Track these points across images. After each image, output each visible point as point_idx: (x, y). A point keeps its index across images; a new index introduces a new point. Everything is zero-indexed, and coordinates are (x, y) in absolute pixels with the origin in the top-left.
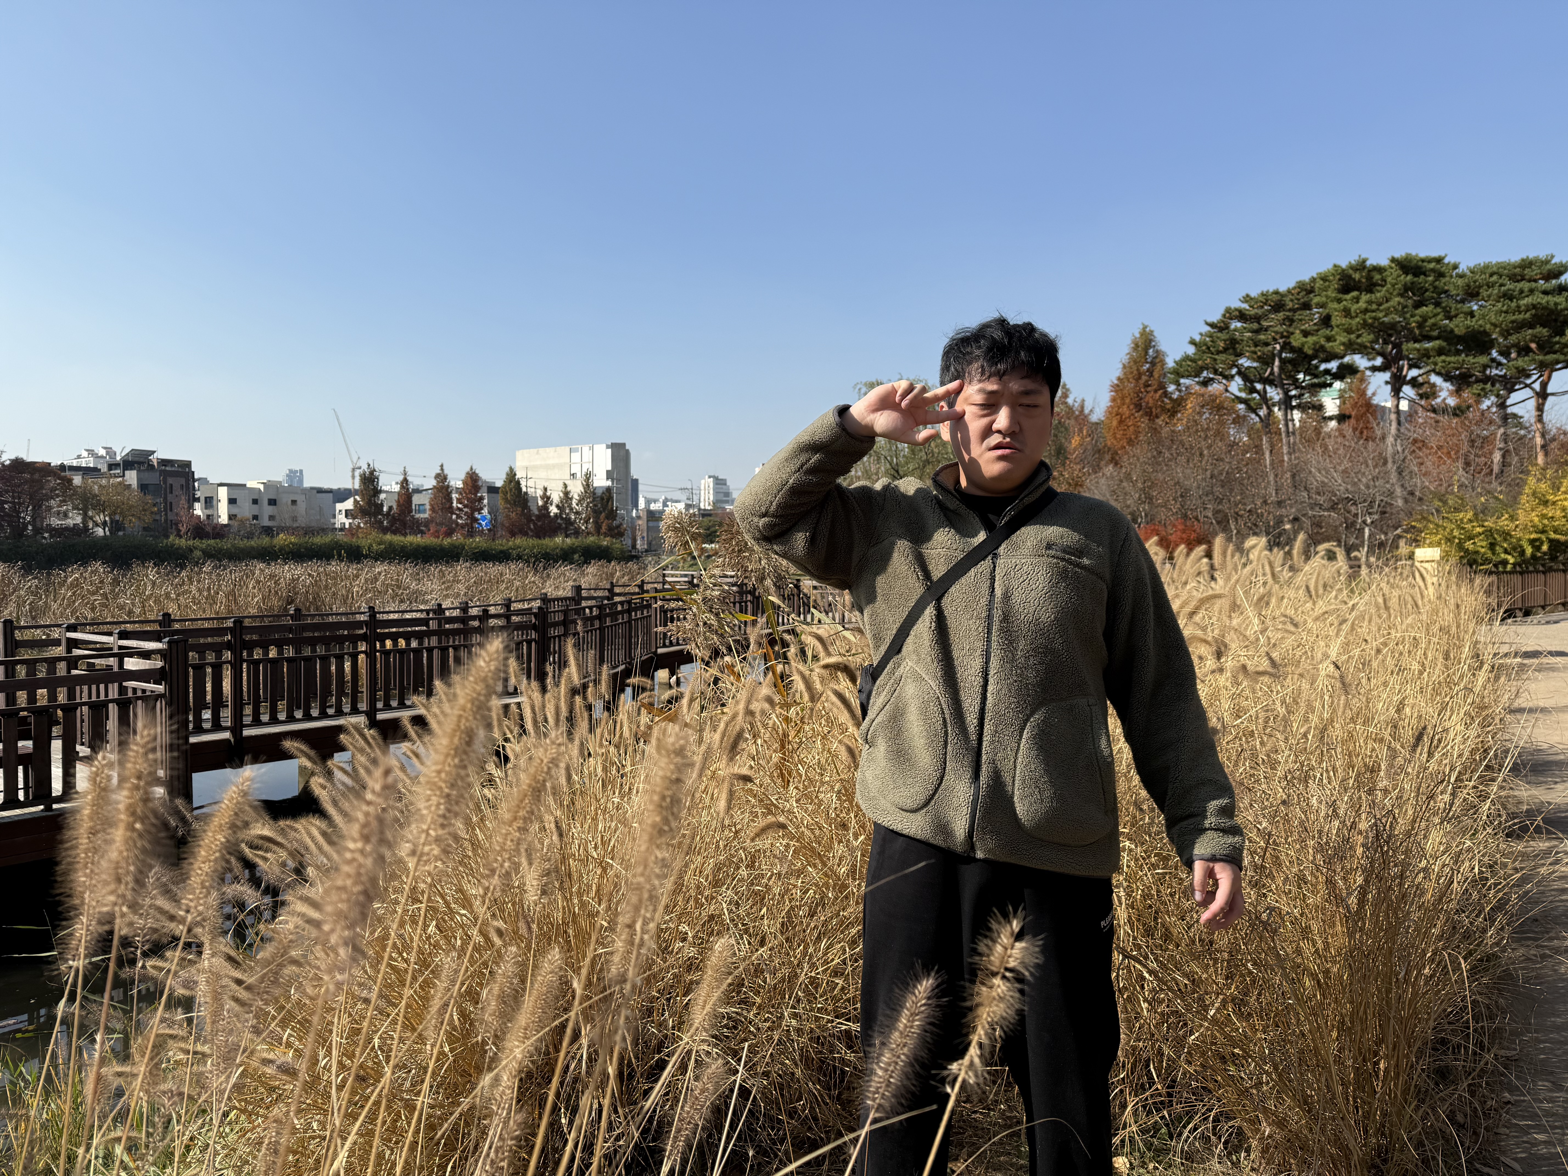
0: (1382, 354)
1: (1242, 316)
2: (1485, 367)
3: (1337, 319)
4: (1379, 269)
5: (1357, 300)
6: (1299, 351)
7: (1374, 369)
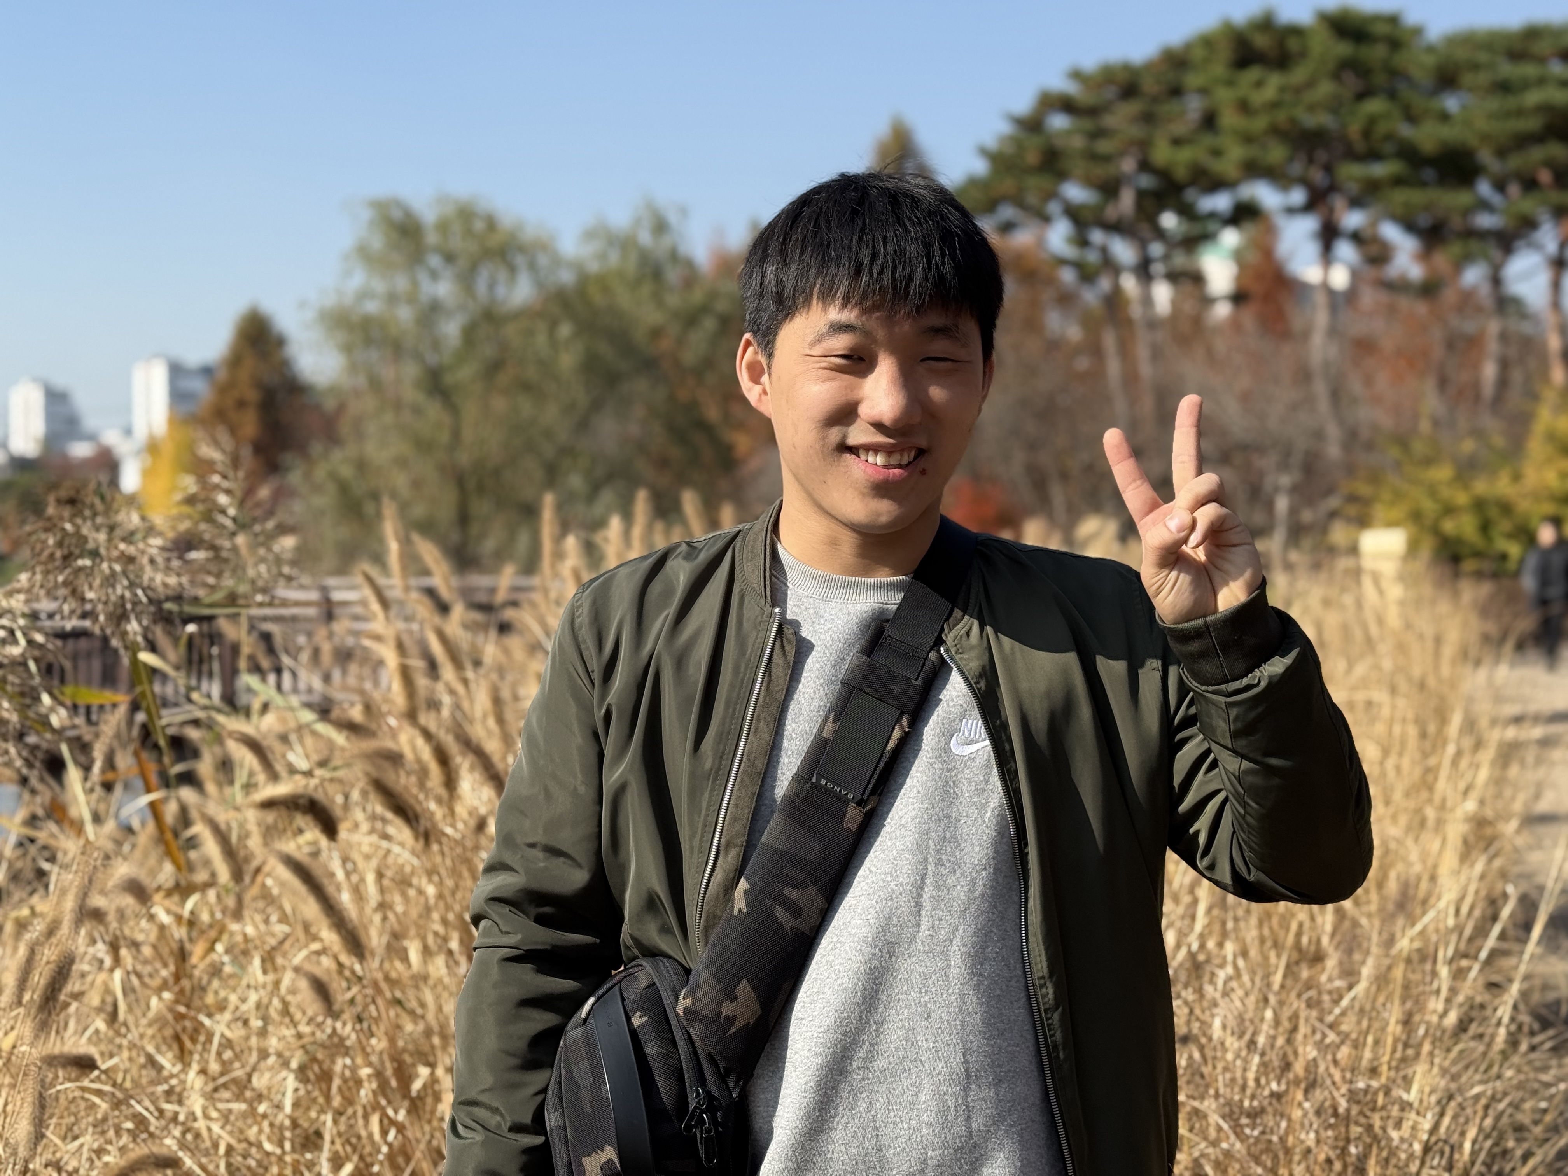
0: (1304, 181)
1: (1067, 105)
2: (1467, 212)
3: (1229, 119)
4: (1295, 31)
5: (1259, 84)
6: (1164, 174)
7: (1291, 211)
